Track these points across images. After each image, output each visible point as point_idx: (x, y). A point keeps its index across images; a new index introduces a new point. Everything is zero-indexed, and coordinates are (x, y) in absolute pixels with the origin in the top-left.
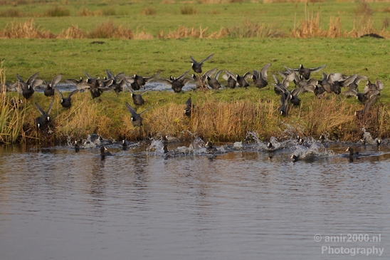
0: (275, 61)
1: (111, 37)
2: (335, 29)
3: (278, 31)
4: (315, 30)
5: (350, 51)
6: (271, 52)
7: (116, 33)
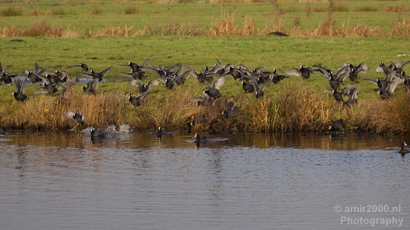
0: (170, 57)
1: (44, 35)
2: (249, 28)
3: (197, 30)
4: (231, 29)
5: (242, 49)
6: (169, 49)
7: (49, 31)
